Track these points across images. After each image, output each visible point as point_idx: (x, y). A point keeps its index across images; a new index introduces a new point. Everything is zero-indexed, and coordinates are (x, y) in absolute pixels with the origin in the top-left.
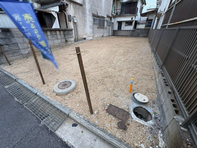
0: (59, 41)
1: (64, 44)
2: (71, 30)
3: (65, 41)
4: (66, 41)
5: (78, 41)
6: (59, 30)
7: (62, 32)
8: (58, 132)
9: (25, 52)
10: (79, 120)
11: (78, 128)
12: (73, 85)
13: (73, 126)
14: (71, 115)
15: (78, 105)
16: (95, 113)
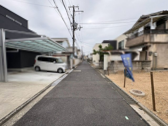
0: (137, 68)
1: (140, 71)
2: (150, 61)
3: (141, 69)
4: (143, 69)
5: (155, 70)
6: (139, 62)
7: (140, 63)
8: (131, 105)
9: (115, 71)
10: (143, 107)
11: (142, 111)
12: (143, 94)
13: (139, 108)
14: (139, 104)
15: (145, 103)
16: (158, 111)
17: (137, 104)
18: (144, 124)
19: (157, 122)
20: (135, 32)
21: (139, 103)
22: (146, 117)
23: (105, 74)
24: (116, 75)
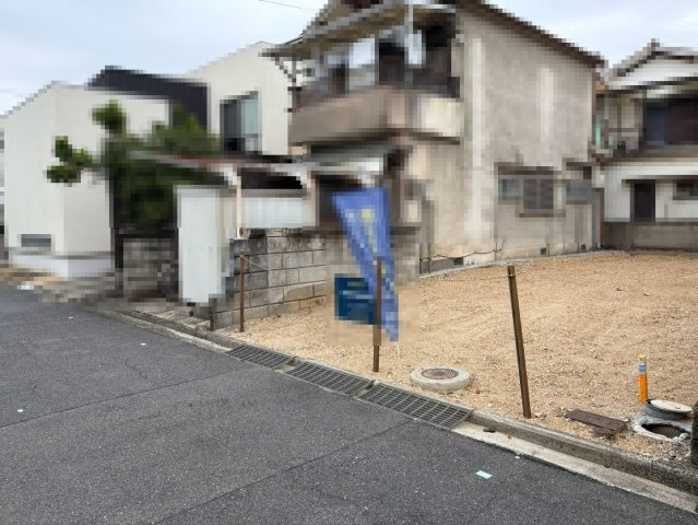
5: (429, 270)
8: (457, 430)
9: (275, 296)
10: (499, 419)
11: (497, 434)
12: (463, 376)
13: (485, 431)
14: (480, 413)
15: (490, 405)
16: (537, 414)
17: (470, 418)
18: (533, 466)
19: (552, 448)
20: (333, 60)
21: (476, 412)
22: (522, 447)
23: (212, 329)
24: (283, 319)
